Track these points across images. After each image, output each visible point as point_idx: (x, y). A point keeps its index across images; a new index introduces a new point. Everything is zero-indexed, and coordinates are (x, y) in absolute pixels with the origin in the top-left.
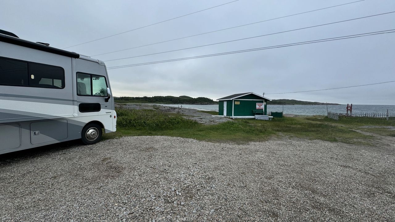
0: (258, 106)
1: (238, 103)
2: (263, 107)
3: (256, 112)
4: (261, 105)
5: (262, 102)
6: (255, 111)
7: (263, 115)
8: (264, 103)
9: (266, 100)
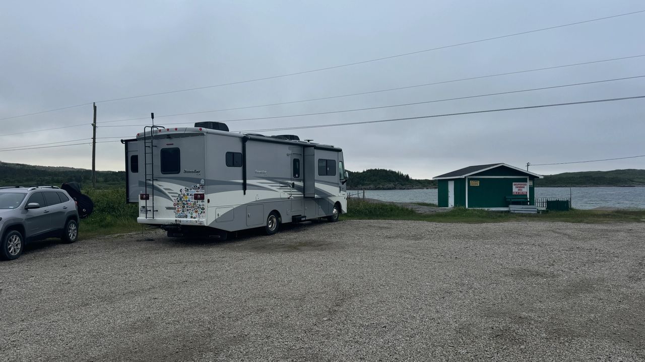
0: (517, 189)
1: (477, 184)
2: (526, 190)
3: (513, 200)
4: (524, 187)
5: (525, 180)
6: (511, 199)
7: (527, 205)
8: (529, 183)
9: (533, 178)
